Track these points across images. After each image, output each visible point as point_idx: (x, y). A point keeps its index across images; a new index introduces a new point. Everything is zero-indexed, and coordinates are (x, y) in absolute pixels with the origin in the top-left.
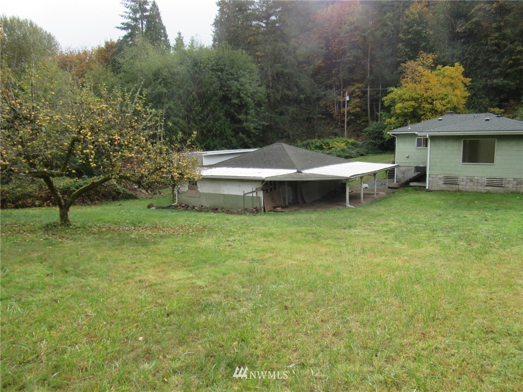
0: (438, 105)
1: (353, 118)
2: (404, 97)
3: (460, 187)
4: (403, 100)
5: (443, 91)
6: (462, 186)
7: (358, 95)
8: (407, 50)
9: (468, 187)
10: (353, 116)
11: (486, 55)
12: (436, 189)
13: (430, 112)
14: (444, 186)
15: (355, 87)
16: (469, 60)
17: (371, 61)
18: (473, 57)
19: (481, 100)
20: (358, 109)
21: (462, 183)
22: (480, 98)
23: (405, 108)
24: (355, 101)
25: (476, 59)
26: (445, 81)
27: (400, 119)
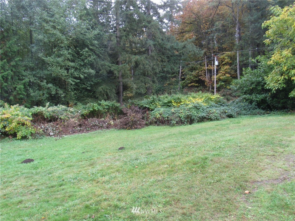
1: (223, 83)
7: (227, 62)
10: (223, 82)
15: (224, 55)
20: (227, 75)
24: (225, 68)
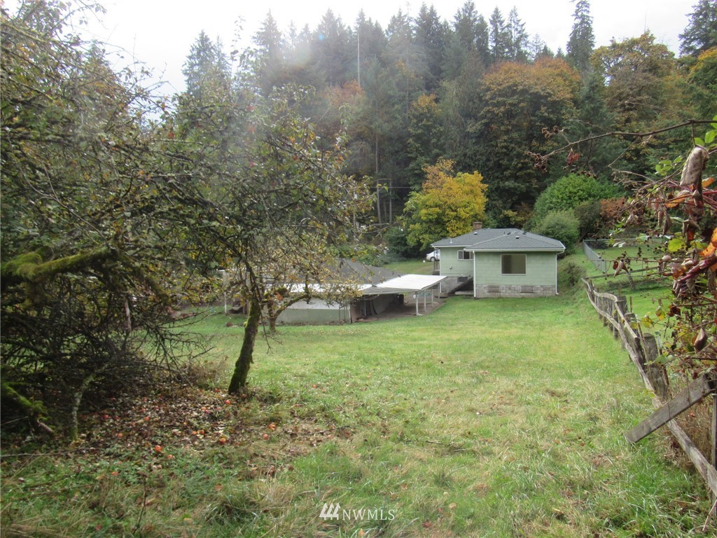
0: (462, 213)
2: (427, 203)
3: (502, 294)
4: (427, 207)
5: (466, 198)
6: (503, 293)
8: (417, 145)
9: (507, 294)
11: (496, 157)
12: (482, 297)
13: (454, 219)
14: (488, 294)
16: (481, 161)
17: (379, 155)
18: (484, 158)
19: (494, 202)
21: (503, 291)
22: (494, 200)
23: (430, 214)
25: (488, 160)
26: (467, 188)
27: (424, 225)
